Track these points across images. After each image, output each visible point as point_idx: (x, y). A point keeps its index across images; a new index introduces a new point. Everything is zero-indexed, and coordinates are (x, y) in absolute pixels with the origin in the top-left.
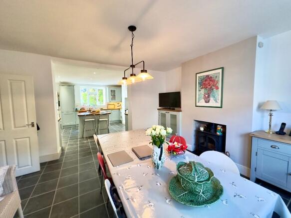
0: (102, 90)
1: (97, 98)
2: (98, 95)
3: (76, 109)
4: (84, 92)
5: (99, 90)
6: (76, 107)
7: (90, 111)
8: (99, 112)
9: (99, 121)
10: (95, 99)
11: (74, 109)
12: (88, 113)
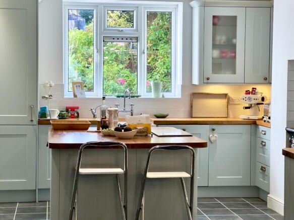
0: (167, 17)
1: (143, 63)
2: (144, 44)
3: (43, 113)
4: (79, 26)
5: (152, 16)
6: (41, 104)
7: (103, 125)
8: (145, 133)
9: (143, 180)
10: (132, 66)
11: (32, 108)
12: (92, 136)
